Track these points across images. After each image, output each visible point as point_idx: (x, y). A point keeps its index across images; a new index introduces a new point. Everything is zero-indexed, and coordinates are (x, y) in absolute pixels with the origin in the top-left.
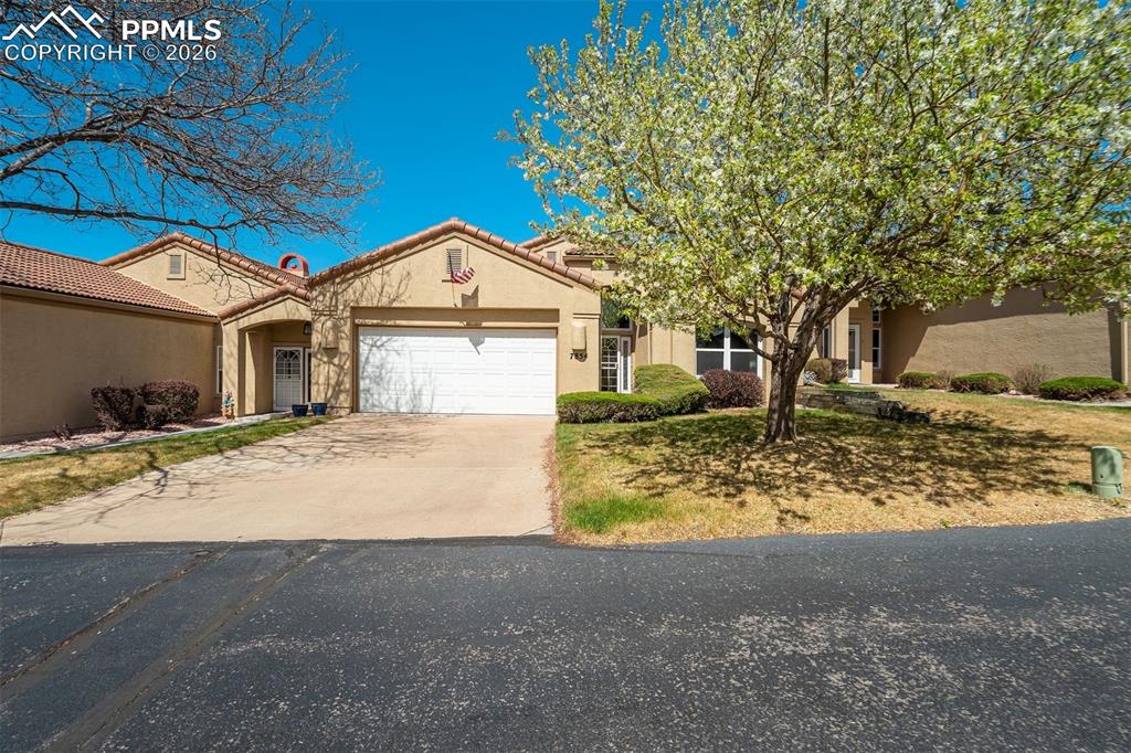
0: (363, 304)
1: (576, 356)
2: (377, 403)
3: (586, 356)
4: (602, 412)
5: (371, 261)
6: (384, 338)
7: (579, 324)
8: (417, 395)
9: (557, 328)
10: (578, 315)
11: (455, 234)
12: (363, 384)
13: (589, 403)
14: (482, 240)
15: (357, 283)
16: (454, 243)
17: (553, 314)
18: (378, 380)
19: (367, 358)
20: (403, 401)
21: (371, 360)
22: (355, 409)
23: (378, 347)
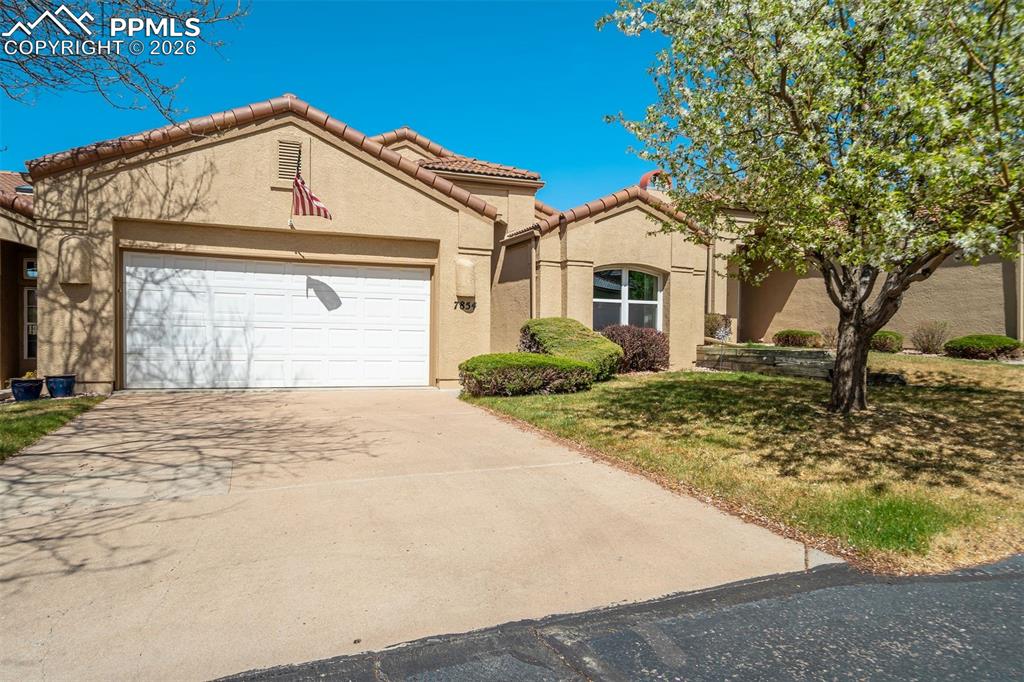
0: (135, 213)
1: (462, 305)
2: (156, 372)
3: (474, 306)
4: (536, 380)
5: (150, 145)
6: (168, 271)
7: (466, 261)
8: (222, 356)
9: (432, 268)
10: (465, 250)
11: (291, 118)
12: (133, 341)
13: (521, 368)
14: (334, 132)
15: (123, 177)
16: (291, 133)
17: (431, 247)
18: (159, 334)
19: (138, 301)
20: (199, 366)
21: (144, 303)
22: (118, 384)
23: (157, 283)
